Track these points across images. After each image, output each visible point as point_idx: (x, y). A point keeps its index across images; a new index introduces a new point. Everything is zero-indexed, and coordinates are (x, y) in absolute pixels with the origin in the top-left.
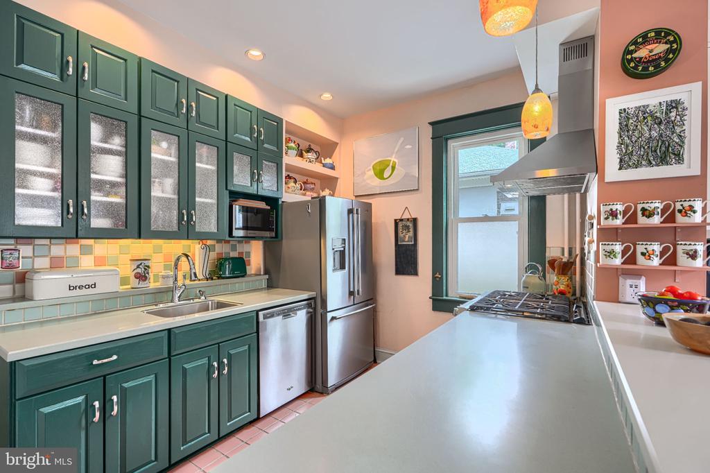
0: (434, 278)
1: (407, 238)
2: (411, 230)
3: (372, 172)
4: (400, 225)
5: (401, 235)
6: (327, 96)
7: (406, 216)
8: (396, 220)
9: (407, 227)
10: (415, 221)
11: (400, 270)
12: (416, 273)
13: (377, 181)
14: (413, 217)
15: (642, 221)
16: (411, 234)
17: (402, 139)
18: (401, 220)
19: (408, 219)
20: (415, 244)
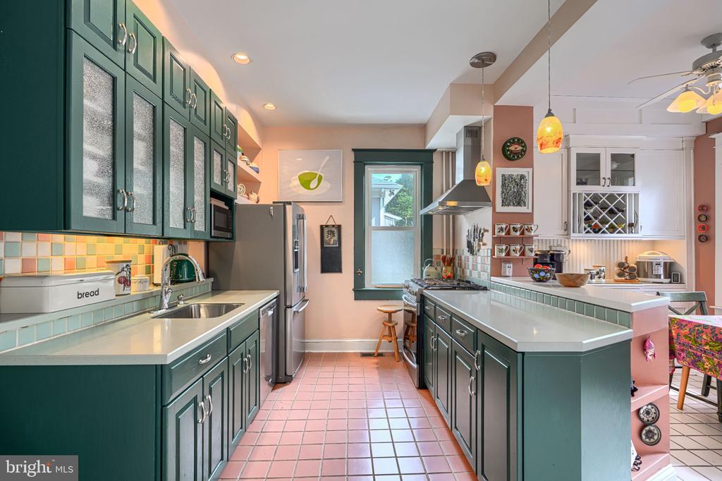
0: (356, 273)
1: (332, 241)
2: (336, 235)
3: (298, 182)
4: (326, 230)
5: (326, 239)
6: (270, 106)
7: (331, 223)
8: (322, 226)
9: (332, 233)
10: (339, 227)
11: (325, 269)
12: (340, 271)
13: (303, 190)
14: (338, 224)
15: (513, 234)
16: (336, 238)
17: (327, 158)
18: (327, 226)
19: (333, 226)
20: (340, 246)
